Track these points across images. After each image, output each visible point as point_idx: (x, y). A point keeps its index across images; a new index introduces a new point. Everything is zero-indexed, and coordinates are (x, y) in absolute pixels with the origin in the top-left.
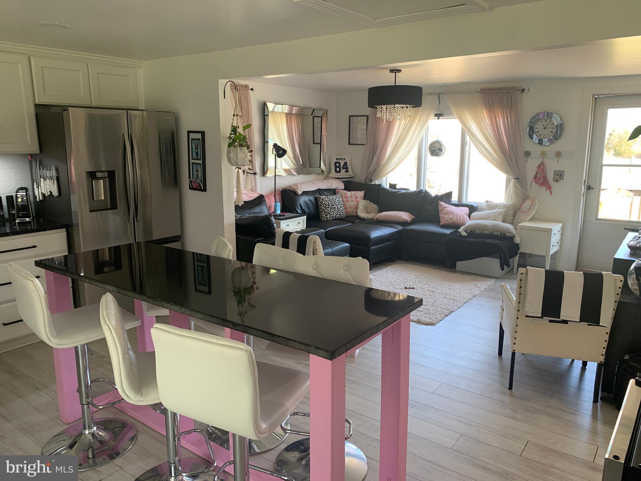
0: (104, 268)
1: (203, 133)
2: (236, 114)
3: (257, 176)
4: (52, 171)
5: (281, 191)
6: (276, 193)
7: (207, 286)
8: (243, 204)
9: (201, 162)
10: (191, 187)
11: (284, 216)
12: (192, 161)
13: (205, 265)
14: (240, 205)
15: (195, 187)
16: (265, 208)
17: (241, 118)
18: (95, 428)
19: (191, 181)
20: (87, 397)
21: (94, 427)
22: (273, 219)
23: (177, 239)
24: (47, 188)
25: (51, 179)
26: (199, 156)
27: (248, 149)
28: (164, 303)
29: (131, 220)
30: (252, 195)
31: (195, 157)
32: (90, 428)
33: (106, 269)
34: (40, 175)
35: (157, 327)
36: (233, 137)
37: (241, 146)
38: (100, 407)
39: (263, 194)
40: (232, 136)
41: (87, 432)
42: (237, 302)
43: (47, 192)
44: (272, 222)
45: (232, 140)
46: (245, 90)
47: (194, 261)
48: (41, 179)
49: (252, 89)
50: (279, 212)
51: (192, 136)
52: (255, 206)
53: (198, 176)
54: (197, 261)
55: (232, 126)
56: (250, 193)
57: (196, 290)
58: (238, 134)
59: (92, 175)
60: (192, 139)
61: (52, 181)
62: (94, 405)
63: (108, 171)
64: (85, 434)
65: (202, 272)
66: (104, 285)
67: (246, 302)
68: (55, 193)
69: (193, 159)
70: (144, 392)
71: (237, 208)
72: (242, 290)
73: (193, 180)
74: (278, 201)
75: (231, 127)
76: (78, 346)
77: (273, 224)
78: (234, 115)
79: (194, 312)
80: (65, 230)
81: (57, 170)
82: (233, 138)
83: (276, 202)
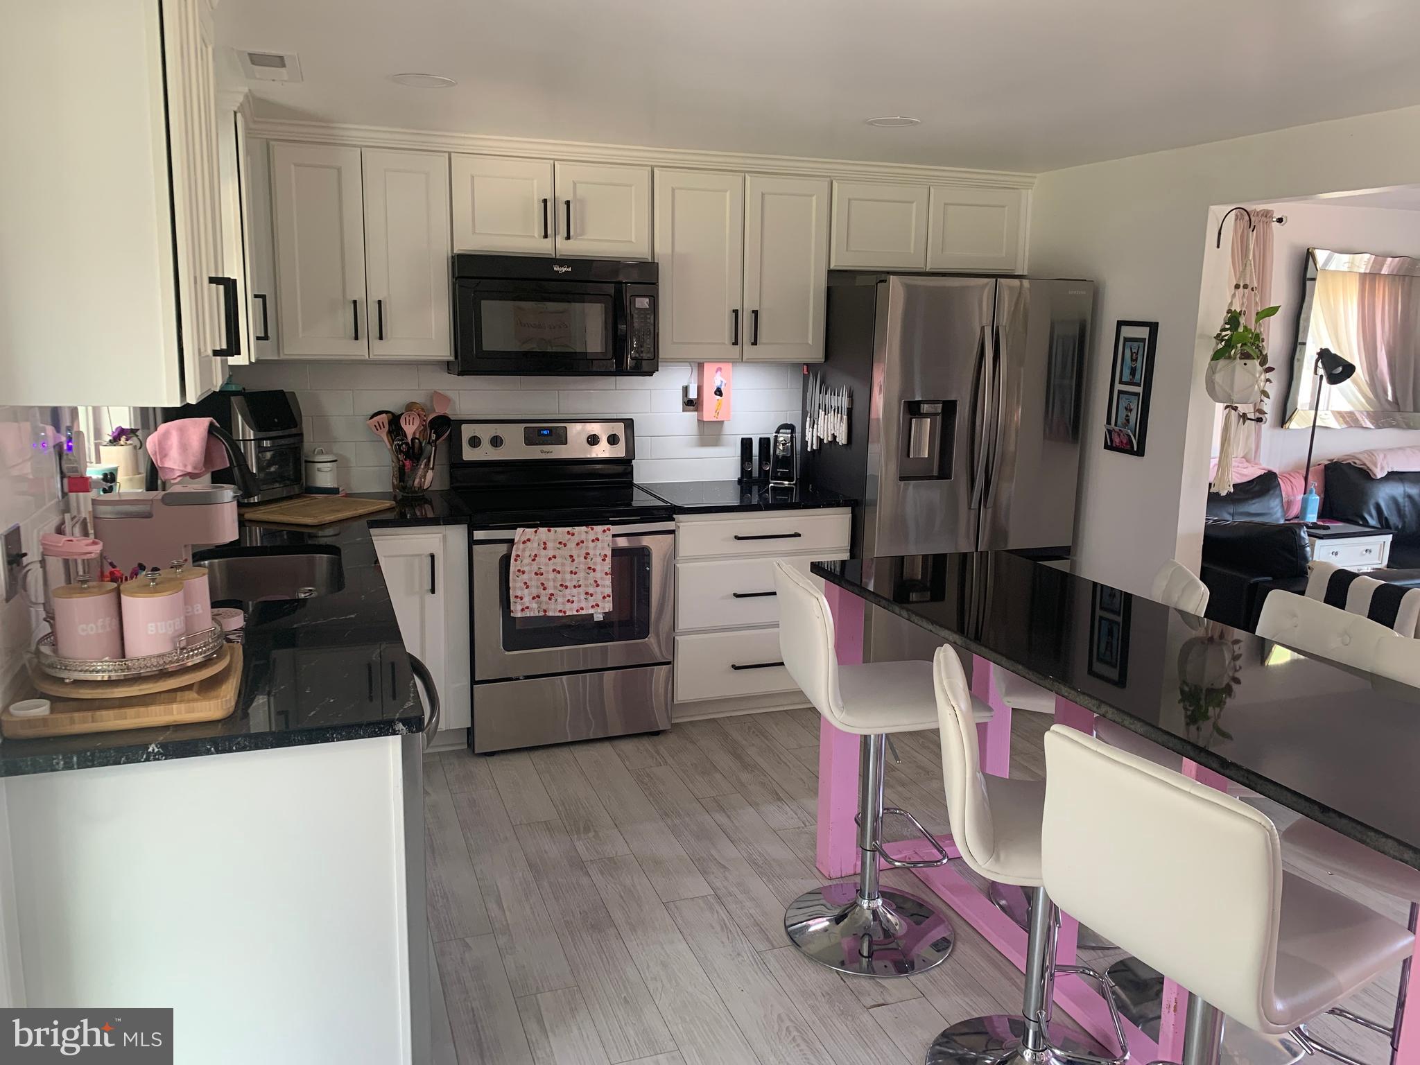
0: (911, 594)
1: (1153, 327)
2: (1242, 285)
3: (1263, 426)
4: (842, 396)
5: (1325, 466)
6: (1311, 469)
7: (1118, 668)
8: (1232, 491)
9: (1139, 390)
10: (1109, 444)
11: (1328, 528)
12: (1118, 387)
13: (1120, 619)
14: (1224, 493)
15: (1118, 444)
16: (1277, 505)
17: (1255, 293)
18: (880, 902)
19: (1110, 432)
20: (874, 838)
21: (879, 900)
22: (1304, 534)
23: (1064, 552)
24: (828, 429)
25: (838, 413)
26: (1137, 376)
27: (1262, 364)
28: (1062, 687)
29: (975, 505)
30: (1245, 471)
31: (1126, 378)
32: (871, 898)
33: (914, 596)
34: (820, 404)
35: (1058, 731)
36: (1226, 335)
37: (1246, 356)
38: (897, 864)
39: (1275, 470)
40: (1224, 333)
41: (865, 904)
42: (1187, 717)
43: (828, 436)
44: (1300, 541)
45: (1223, 343)
46: (1263, 222)
47: (1095, 608)
48: (820, 410)
49: (1280, 220)
50: (1312, 517)
51: (1127, 332)
52: (1253, 498)
53: (1128, 421)
54: (1101, 608)
55: (1229, 311)
56: (1240, 465)
57: (1091, 671)
58: (1241, 330)
59: (913, 409)
60: (1126, 339)
61: (839, 415)
62: (885, 856)
63: (943, 401)
64: (861, 907)
65: (1110, 633)
66: (938, 627)
67: (1210, 723)
68: (842, 439)
69: (1121, 382)
70: (1002, 856)
71: (1214, 499)
72: (1204, 692)
73: (1117, 429)
74: (1314, 491)
75: (1225, 314)
76: (870, 736)
77: (1303, 547)
78: (1237, 287)
79: (1129, 718)
80: (849, 509)
81: (851, 396)
82: (1226, 338)
83: (1308, 491)
